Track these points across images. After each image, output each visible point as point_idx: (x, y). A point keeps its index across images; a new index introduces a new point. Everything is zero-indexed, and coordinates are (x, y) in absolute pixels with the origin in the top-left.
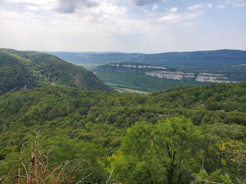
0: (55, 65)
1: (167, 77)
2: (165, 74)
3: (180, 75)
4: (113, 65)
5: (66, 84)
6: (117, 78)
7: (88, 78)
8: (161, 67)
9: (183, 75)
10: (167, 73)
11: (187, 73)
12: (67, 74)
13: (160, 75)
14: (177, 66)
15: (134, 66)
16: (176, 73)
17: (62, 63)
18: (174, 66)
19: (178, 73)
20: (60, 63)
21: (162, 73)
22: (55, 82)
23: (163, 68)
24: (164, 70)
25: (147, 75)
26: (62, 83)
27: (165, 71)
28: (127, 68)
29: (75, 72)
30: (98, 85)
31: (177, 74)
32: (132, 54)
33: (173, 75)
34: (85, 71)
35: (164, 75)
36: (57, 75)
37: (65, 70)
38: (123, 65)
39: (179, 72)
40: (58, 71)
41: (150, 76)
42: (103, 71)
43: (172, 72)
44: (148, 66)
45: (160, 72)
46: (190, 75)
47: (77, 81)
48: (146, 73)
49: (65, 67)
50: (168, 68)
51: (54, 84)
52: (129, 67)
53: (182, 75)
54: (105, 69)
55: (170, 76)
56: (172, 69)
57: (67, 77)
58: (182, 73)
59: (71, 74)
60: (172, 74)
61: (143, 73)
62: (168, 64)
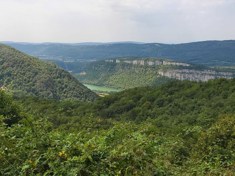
0: (9, 60)
1: (191, 79)
2: (187, 73)
3: (210, 75)
4: (110, 61)
5: (21, 88)
6: (115, 80)
7: (59, 79)
8: (181, 64)
9: (215, 75)
10: (191, 73)
11: (222, 73)
12: (24, 74)
13: (179, 76)
14: (214, 62)
15: (141, 62)
16: (204, 72)
17: (19, 58)
18: (210, 62)
19: (207, 72)
20: (16, 58)
21: (182, 73)
22: (6, 86)
23: (184, 65)
24: (186, 68)
25: (161, 75)
26: (15, 86)
27: (187, 70)
28: (131, 65)
29: (38, 70)
30: (73, 90)
31: (205, 74)
32: (148, 44)
33: (199, 76)
34: (55, 69)
35: (187, 75)
36: (9, 74)
37: (23, 68)
38: (125, 61)
39: (209, 71)
40: (11, 69)
41: (164, 77)
42: (97, 70)
43: (198, 71)
44: (162, 62)
45: (180, 71)
46: (227, 76)
47: (38, 84)
48: (160, 73)
49: (23, 63)
50: (191, 64)
51: (4, 88)
52: (134, 63)
53: (213, 75)
54: (100, 67)
55: (196, 77)
56: (199, 67)
57: (25, 77)
58: (214, 73)
59: (31, 73)
60: (198, 74)
61: (154, 72)
62: (201, 60)
